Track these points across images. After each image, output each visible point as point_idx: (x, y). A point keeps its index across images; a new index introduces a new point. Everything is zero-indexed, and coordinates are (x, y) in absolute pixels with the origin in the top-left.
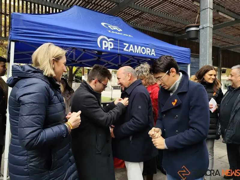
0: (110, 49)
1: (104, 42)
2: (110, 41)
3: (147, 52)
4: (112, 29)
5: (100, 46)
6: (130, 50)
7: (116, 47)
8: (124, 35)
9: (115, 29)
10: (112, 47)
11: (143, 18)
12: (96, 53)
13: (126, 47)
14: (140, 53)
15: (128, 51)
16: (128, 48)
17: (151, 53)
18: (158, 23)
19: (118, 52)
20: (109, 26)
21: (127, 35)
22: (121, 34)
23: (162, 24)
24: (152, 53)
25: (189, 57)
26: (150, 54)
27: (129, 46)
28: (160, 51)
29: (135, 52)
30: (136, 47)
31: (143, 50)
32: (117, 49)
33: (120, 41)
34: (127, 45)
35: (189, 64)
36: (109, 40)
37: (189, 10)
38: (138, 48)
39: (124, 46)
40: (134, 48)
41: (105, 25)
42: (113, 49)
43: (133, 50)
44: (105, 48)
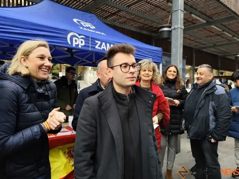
0: (81, 46)
1: (74, 39)
2: (81, 38)
4: (84, 26)
6: (102, 47)
7: (87, 45)
8: (97, 32)
9: (87, 26)
10: (83, 44)
12: (66, 50)
15: (100, 48)
16: (100, 46)
18: (135, 21)
19: (90, 49)
20: (81, 23)
21: (100, 33)
22: (94, 31)
23: (139, 22)
25: (161, 56)
27: (101, 44)
30: (108, 45)
32: (89, 47)
33: (91, 38)
34: (99, 43)
35: (160, 63)
36: (79, 37)
37: (165, 10)
38: (110, 46)
39: (96, 44)
40: (106, 46)
41: (77, 21)
42: (84, 46)
43: (105, 48)
44: (75, 45)
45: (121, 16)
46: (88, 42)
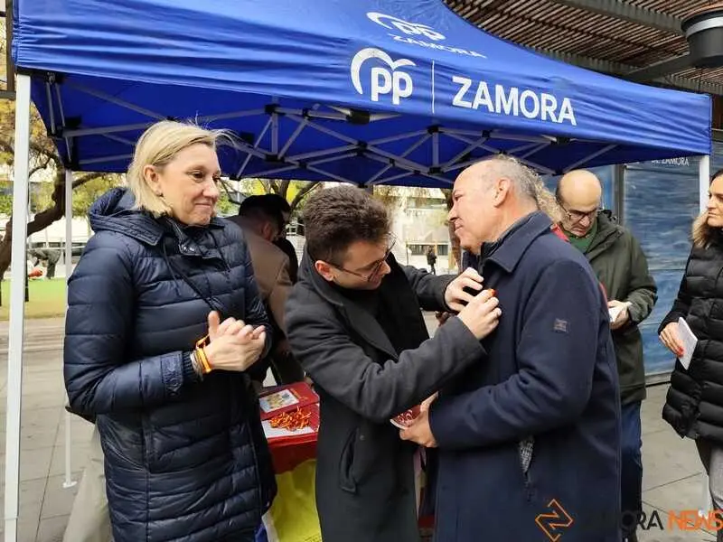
0: (401, 98)
1: (376, 72)
2: (400, 69)
3: (545, 108)
4: (407, 31)
5: (360, 90)
6: (478, 101)
7: (423, 93)
8: (454, 50)
9: (416, 31)
10: (409, 91)
11: (513, 13)
12: (348, 116)
13: (463, 90)
14: (516, 113)
15: (469, 105)
16: (470, 96)
17: (557, 112)
19: (433, 109)
20: (394, 23)
21: (466, 52)
22: (442, 47)
24: (563, 115)
25: (705, 126)
26: (554, 119)
27: (474, 88)
29: (498, 110)
30: (499, 89)
31: (529, 101)
32: (428, 100)
33: (438, 67)
34: (467, 83)
35: (704, 154)
36: (394, 65)
38: (507, 95)
39: (456, 88)
40: (492, 93)
42: (411, 98)
43: (488, 102)
44: (379, 94)
45: (515, 15)
46: (426, 83)
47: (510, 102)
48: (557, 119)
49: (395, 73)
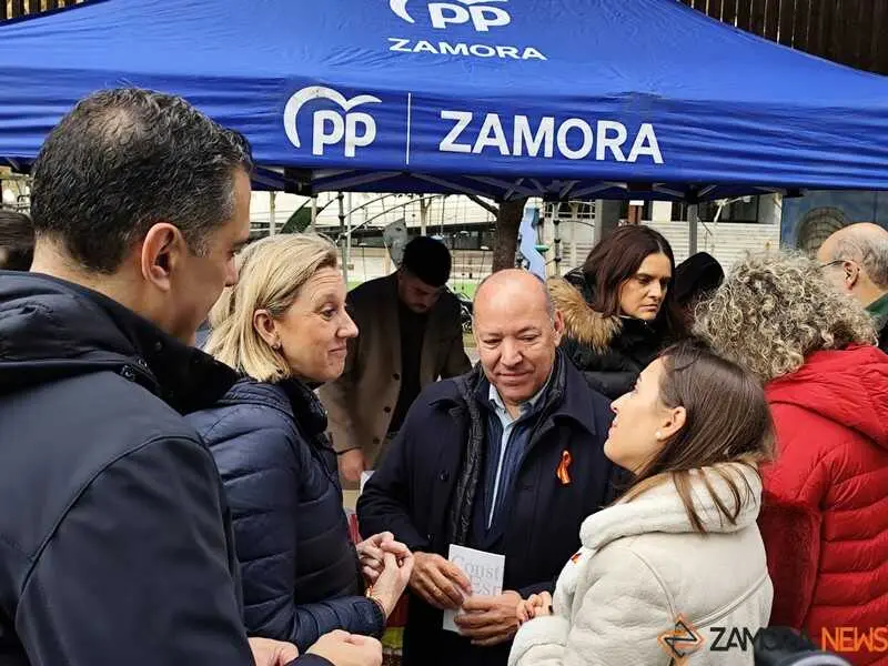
0: (357, 147)
1: (320, 117)
2: (355, 109)
5: (297, 144)
6: (483, 141)
7: (391, 137)
10: (370, 137)
13: (458, 129)
15: (466, 148)
16: (469, 135)
19: (407, 158)
24: (637, 150)
27: (477, 124)
28: (694, 130)
29: (517, 151)
30: (521, 123)
32: (400, 146)
33: (417, 99)
36: (347, 105)
38: (534, 129)
39: (446, 127)
40: (508, 129)
42: (372, 146)
43: (500, 141)
44: (324, 145)
46: (399, 123)
47: (539, 137)
48: (627, 156)
49: (348, 116)
